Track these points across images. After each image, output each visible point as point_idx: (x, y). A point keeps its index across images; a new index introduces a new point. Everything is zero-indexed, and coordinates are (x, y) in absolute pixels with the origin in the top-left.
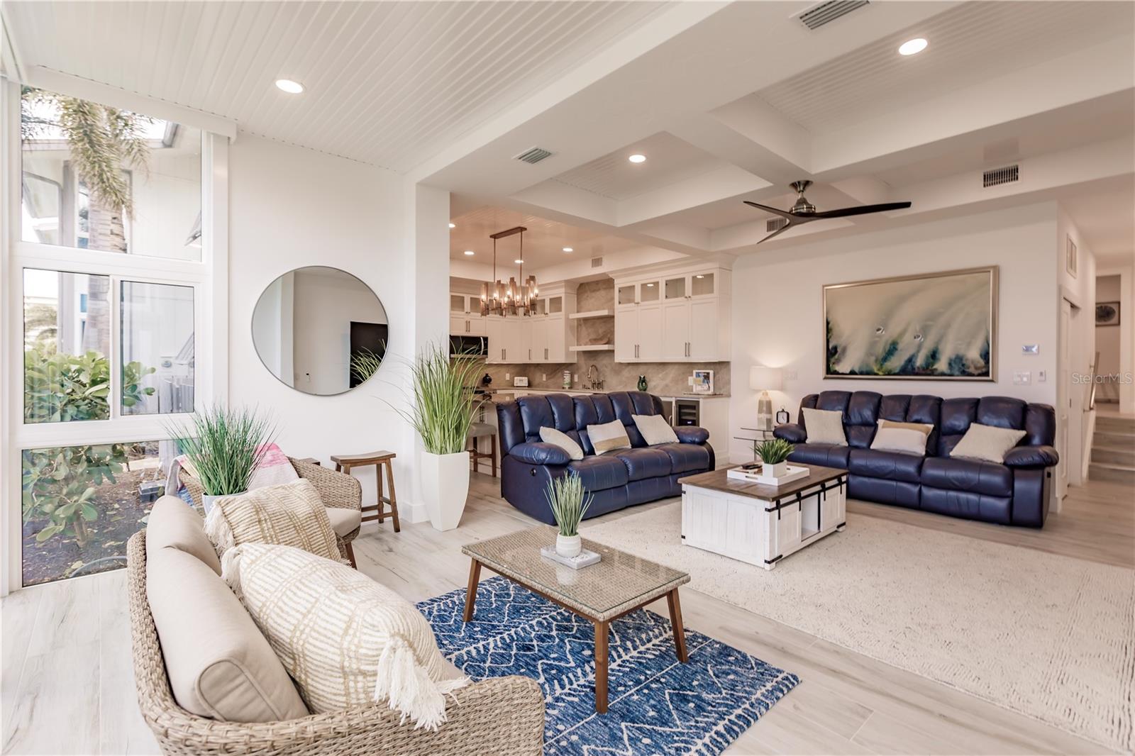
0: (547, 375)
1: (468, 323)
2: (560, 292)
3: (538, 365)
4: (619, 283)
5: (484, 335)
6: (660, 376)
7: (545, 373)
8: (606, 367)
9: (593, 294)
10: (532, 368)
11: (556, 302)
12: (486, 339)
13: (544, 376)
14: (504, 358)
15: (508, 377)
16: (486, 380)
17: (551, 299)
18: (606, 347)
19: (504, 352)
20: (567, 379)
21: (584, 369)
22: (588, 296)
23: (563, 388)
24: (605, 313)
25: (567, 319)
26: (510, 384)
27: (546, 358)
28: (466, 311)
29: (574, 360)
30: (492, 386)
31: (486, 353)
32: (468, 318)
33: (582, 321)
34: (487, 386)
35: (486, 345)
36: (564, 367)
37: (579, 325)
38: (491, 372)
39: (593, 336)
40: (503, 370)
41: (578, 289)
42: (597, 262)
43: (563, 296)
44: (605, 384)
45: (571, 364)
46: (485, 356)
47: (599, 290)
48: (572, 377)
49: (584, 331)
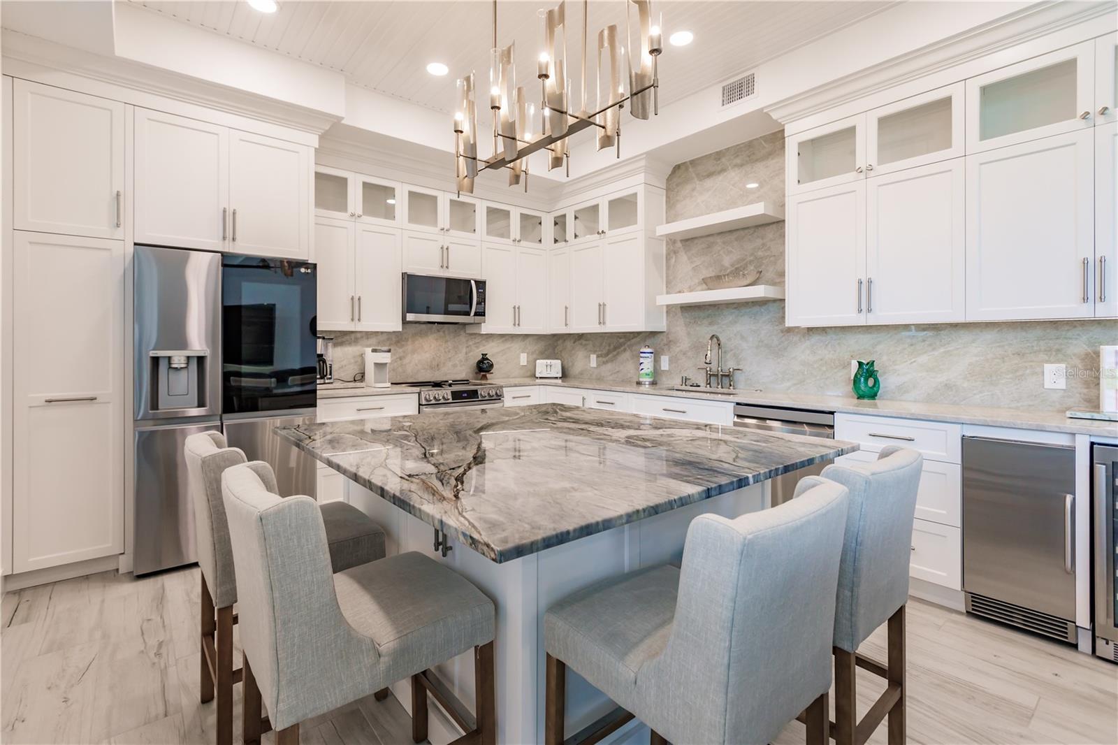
0: (598, 357)
1: (445, 250)
2: (634, 184)
3: (580, 337)
4: (798, 131)
5: (479, 278)
6: (923, 359)
7: (594, 352)
8: (743, 338)
9: (709, 183)
10: (569, 344)
11: (623, 208)
12: (481, 285)
13: (593, 357)
14: (517, 323)
15: (524, 359)
16: (484, 367)
17: (612, 203)
18: (759, 292)
19: (517, 310)
20: (647, 364)
21: (685, 344)
22: (694, 190)
23: (639, 383)
24: (757, 209)
25: (651, 238)
26: (529, 374)
27: (602, 322)
28: (440, 225)
29: (661, 325)
30: (495, 378)
31: (481, 314)
32: (445, 240)
33: (679, 244)
34: (485, 377)
35: (482, 301)
36: (638, 339)
37: (671, 253)
38: (492, 350)
39: (710, 273)
40: (516, 346)
41: (669, 179)
42: (738, 90)
43: (641, 191)
44: (738, 376)
45: (653, 334)
46: (478, 318)
47: (723, 170)
48: (656, 361)
49: (685, 264)
